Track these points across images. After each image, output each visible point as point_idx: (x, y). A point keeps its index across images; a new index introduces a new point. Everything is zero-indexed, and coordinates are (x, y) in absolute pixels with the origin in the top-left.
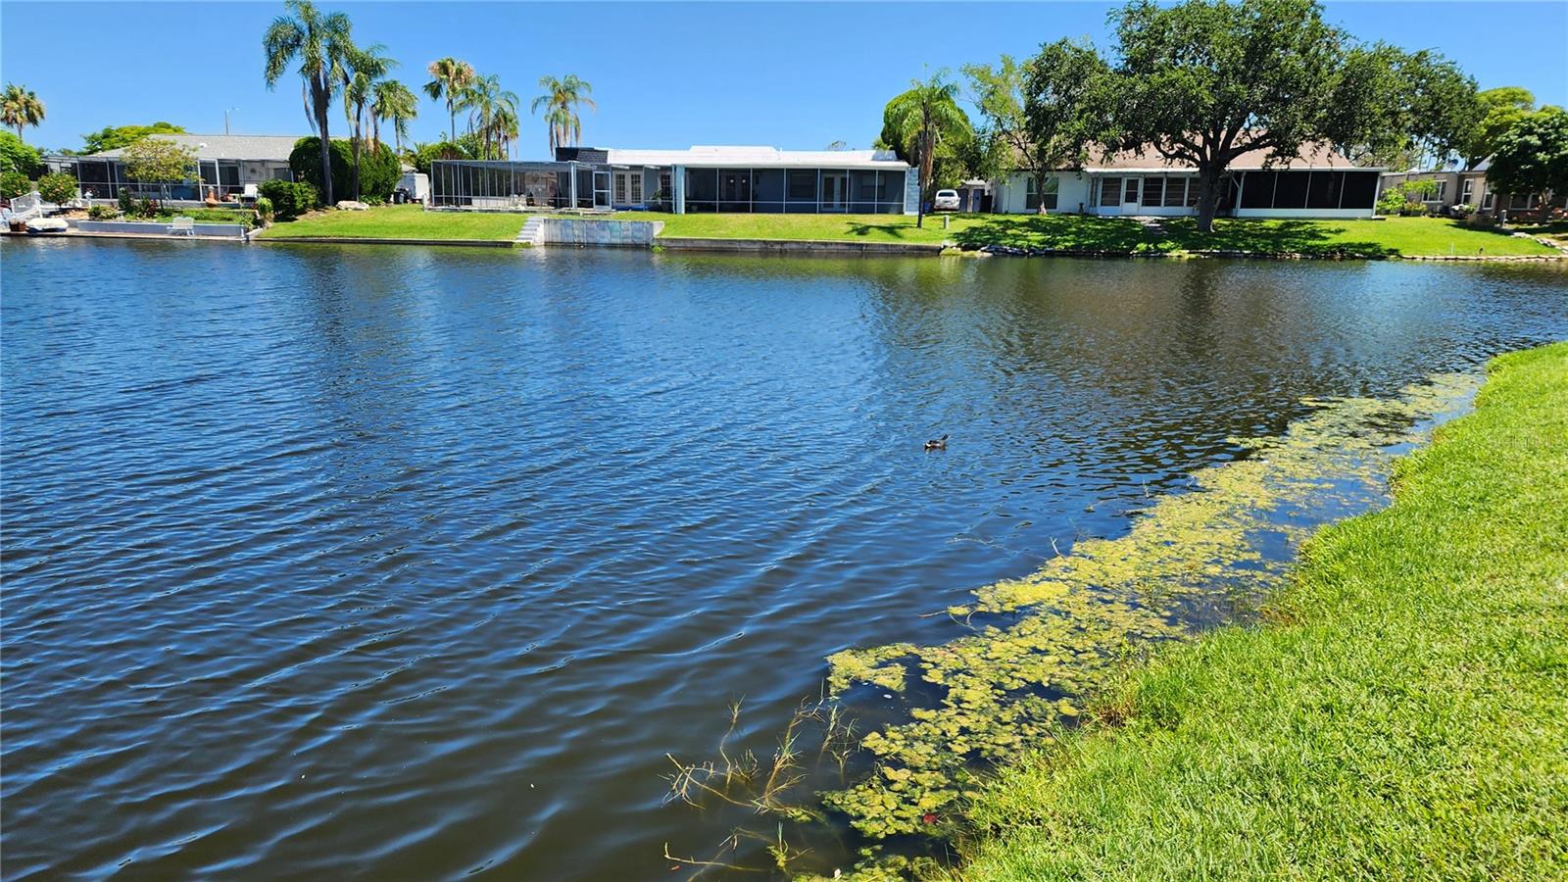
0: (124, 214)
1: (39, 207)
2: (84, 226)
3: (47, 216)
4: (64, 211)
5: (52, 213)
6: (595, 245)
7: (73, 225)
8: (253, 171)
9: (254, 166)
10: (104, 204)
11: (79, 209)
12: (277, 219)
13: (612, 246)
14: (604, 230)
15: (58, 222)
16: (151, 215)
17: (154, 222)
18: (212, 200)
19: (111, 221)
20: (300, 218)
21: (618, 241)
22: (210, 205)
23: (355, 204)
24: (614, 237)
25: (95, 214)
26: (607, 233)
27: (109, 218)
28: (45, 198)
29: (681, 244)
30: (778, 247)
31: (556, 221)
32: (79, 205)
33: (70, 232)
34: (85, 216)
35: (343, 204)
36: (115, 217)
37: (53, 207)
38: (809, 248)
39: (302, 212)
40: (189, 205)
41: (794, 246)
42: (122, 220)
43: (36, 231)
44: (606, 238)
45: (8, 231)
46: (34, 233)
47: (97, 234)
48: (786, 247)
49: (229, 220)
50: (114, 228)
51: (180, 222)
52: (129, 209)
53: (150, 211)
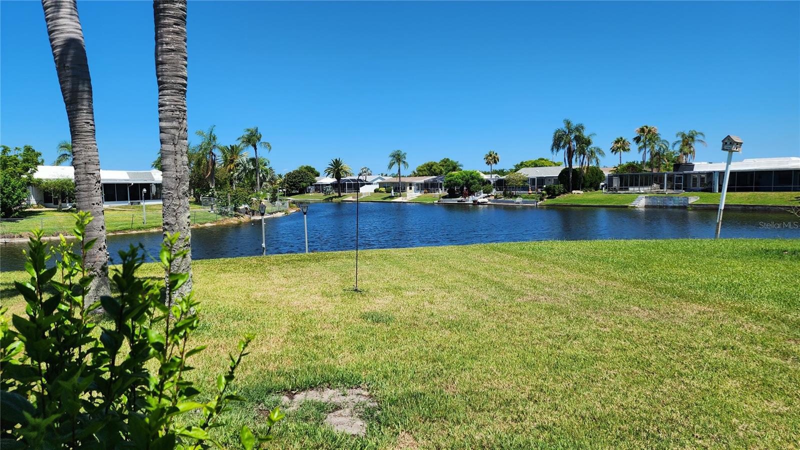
0: (504, 197)
1: (483, 195)
2: (492, 201)
3: (484, 198)
4: (489, 196)
5: (486, 197)
6: (667, 207)
7: (490, 201)
8: (549, 180)
9: (550, 179)
10: (499, 193)
11: (492, 196)
12: (548, 198)
13: (674, 207)
14: (671, 200)
15: (486, 200)
16: (511, 198)
18: (530, 192)
19: (500, 199)
20: (557, 197)
21: (677, 205)
22: (530, 193)
23: (579, 192)
24: (675, 203)
25: (496, 197)
26: (672, 202)
28: (484, 193)
29: (702, 206)
30: (751, 208)
31: (650, 197)
32: (493, 194)
33: (489, 203)
34: (493, 198)
35: (574, 191)
36: (501, 198)
37: (486, 195)
38: (769, 209)
39: (559, 195)
40: (524, 193)
41: (760, 208)
42: (503, 199)
44: (672, 204)
45: (472, 203)
46: (479, 203)
47: (495, 203)
48: (756, 208)
49: (534, 198)
50: (501, 202)
51: (518, 200)
52: (505, 195)
53: (511, 196)
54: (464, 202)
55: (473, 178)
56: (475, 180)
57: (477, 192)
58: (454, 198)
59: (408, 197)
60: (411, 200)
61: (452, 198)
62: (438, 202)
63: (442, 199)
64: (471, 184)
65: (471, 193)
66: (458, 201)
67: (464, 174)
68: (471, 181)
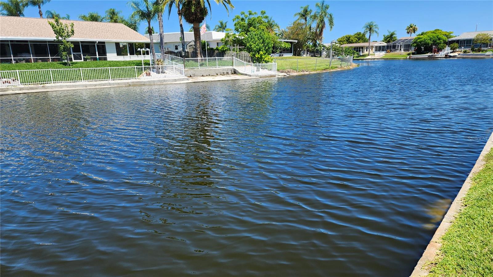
0: (472, 52)
1: (450, 51)
2: (462, 55)
5: (453, 52)
7: (459, 55)
10: (467, 49)
11: (457, 51)
15: (455, 54)
16: (479, 52)
17: (481, 53)
25: (465, 52)
27: (469, 52)
28: (452, 49)
32: (460, 50)
34: (462, 53)
42: (471, 53)
43: (451, 56)
45: (444, 56)
47: (465, 56)
50: (469, 55)
51: (487, 53)
52: (473, 50)
53: (479, 51)
54: (434, 56)
55: (439, 39)
56: (442, 41)
57: (444, 49)
58: (423, 54)
59: (376, 56)
60: (381, 57)
61: (421, 54)
62: (409, 57)
63: (412, 55)
64: (438, 44)
65: (439, 50)
66: (429, 56)
67: (432, 37)
68: (438, 41)
